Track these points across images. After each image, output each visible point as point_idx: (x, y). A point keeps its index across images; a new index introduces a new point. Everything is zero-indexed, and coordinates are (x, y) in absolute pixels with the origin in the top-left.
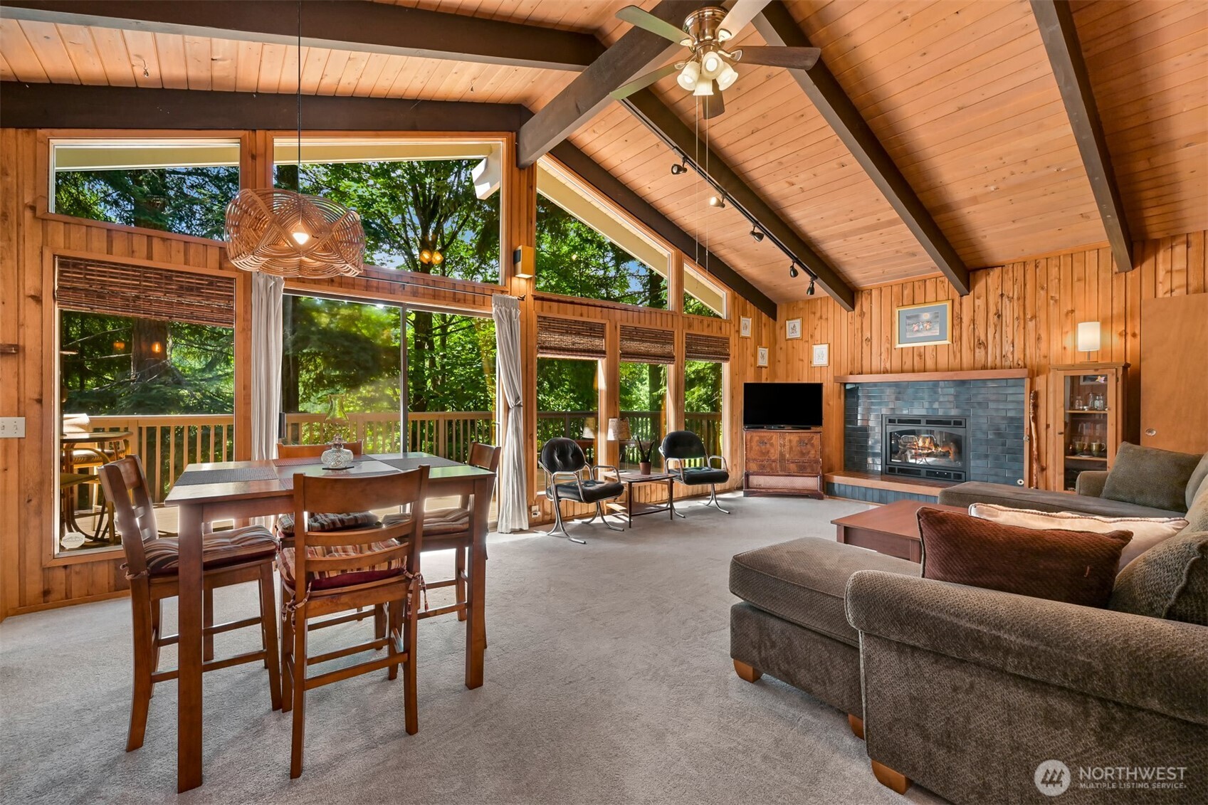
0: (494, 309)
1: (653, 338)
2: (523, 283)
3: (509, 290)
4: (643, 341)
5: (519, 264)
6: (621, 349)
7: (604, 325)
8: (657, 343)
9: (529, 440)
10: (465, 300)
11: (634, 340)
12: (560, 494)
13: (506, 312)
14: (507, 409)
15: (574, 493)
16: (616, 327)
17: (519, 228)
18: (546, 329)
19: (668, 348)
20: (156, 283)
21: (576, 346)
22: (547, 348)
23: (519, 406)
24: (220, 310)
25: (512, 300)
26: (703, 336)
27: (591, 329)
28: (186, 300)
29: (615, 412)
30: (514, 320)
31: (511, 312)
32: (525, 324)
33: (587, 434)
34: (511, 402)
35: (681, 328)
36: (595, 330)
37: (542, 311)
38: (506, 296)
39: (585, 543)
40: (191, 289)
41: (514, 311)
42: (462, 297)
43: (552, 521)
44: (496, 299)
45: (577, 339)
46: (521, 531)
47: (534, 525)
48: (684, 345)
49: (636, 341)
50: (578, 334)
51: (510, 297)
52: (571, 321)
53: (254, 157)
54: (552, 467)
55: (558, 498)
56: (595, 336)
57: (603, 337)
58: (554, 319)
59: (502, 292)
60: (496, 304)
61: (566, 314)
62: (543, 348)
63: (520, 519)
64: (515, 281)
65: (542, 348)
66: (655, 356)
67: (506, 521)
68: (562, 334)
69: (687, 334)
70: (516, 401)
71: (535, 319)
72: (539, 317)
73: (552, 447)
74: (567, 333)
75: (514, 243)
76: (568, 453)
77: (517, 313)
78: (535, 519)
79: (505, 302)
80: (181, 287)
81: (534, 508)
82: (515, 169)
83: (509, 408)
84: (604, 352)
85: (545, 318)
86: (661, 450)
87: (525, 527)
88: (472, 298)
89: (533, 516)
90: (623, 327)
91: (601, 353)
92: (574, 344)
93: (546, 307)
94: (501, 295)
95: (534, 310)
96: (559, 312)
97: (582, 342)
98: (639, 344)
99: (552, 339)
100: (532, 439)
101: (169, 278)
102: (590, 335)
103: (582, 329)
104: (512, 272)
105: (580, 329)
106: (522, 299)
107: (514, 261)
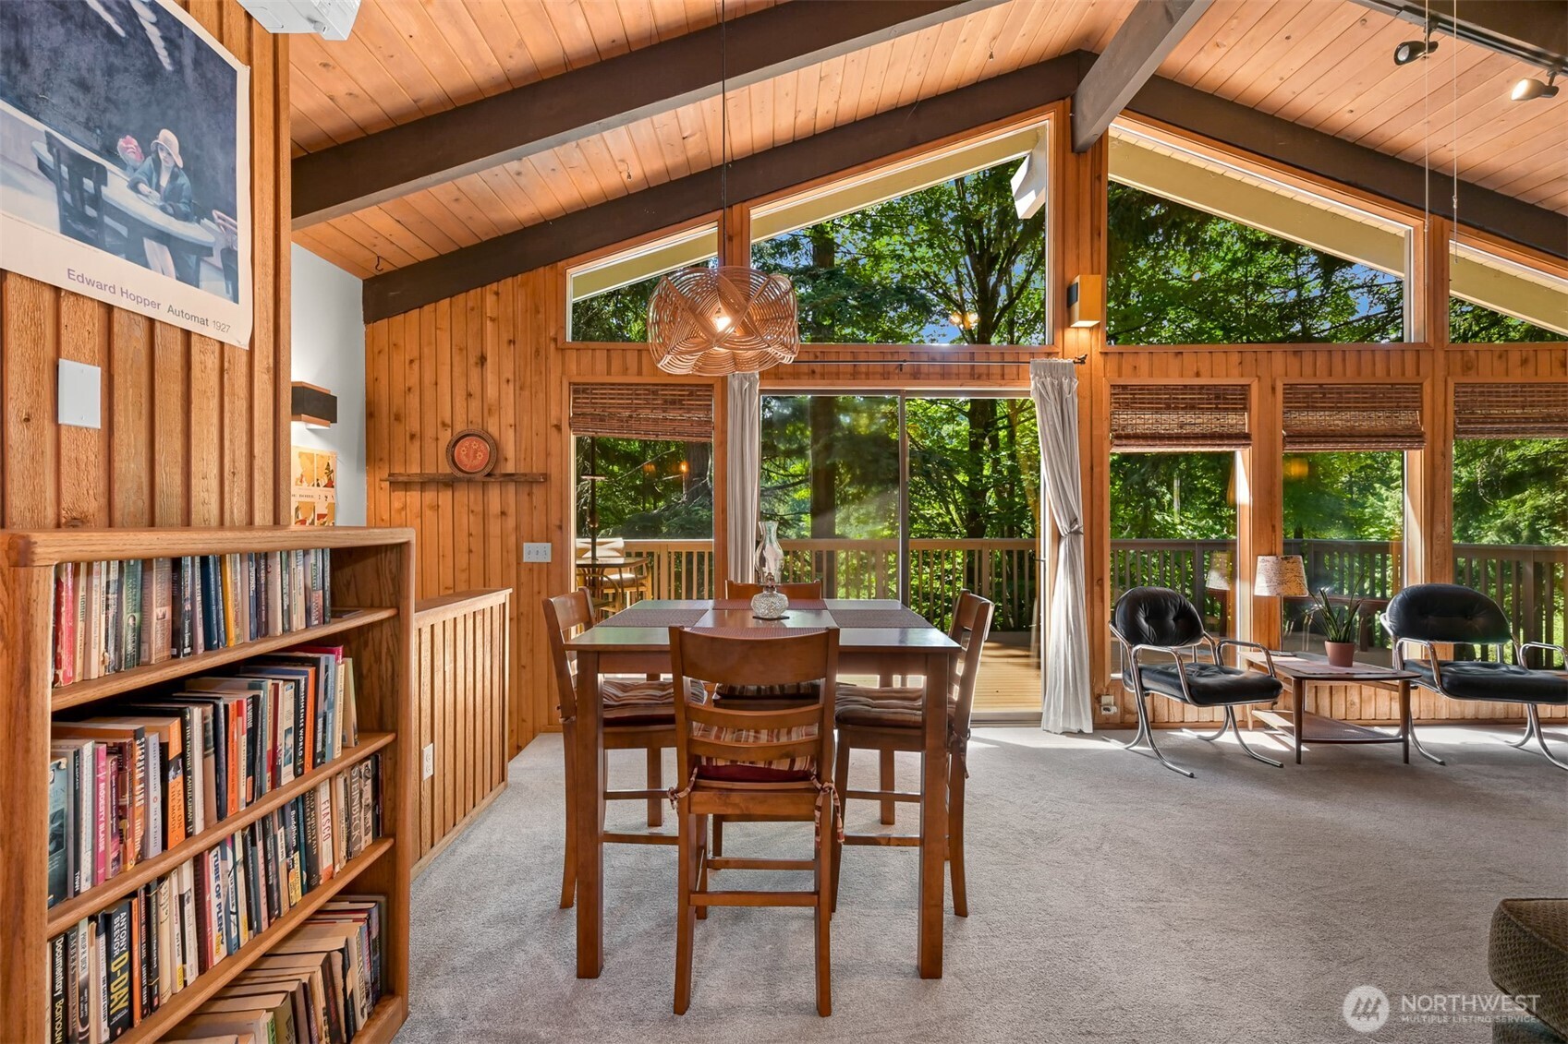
0: (1033, 383)
1: (1364, 400)
2: (1084, 335)
3: (1060, 350)
4: (1340, 409)
5: (1077, 306)
6: (1285, 428)
7: (1245, 389)
8: (1375, 409)
9: (1096, 589)
10: (988, 375)
11: (1315, 409)
12: (1147, 683)
13: (1053, 384)
14: (1057, 537)
15: (1171, 685)
16: (1273, 389)
17: (1078, 247)
18: (1127, 406)
19: (1404, 419)
20: (645, 399)
21: (1187, 430)
22: (1128, 437)
23: (1077, 533)
24: (700, 423)
25: (1064, 365)
26: (1511, 385)
27: (1217, 397)
28: (670, 415)
29: (1272, 543)
30: (1067, 396)
31: (1061, 385)
32: (1087, 402)
33: (1215, 581)
34: (1063, 527)
35: (1440, 374)
36: (1228, 399)
37: (1120, 375)
38: (1053, 360)
39: (1192, 776)
41: (1066, 382)
42: (984, 371)
43: (1134, 726)
44: (1036, 366)
45: (1188, 418)
46: (1081, 734)
47: (1103, 726)
48: (1451, 408)
49: (1323, 409)
50: (1191, 407)
51: (1061, 361)
52: (1175, 388)
53: (731, 239)
54: (1134, 635)
55: (1143, 689)
56: (1226, 410)
57: (1244, 409)
58: (1142, 388)
59: (1049, 355)
60: (1036, 375)
61: (1167, 376)
62: (1121, 437)
63: (1078, 714)
64: (1070, 335)
65: (1118, 437)
66: (1369, 436)
67: (1055, 715)
68: (1157, 411)
69: (1457, 385)
70: (1071, 525)
71: (1106, 391)
72: (1113, 386)
73: (1134, 604)
74: (1168, 407)
75: (1068, 276)
76: (1167, 613)
77: (1072, 385)
78: (1107, 718)
79: (1052, 369)
80: (666, 402)
81: (1105, 700)
82: (1070, 156)
83: (1060, 536)
84: (1247, 437)
85: (1124, 387)
86: (1385, 620)
87: (1088, 728)
88: (998, 371)
89: (1104, 713)
90: (1289, 388)
91: (1243, 438)
92: (1181, 426)
93: (1127, 368)
94: (1045, 360)
95: (1104, 375)
96: (1151, 375)
97: (1198, 421)
98: (1331, 416)
99: (1138, 421)
100: (1102, 587)
101: (655, 393)
102: (1216, 408)
103: (1199, 399)
104: (1065, 321)
105: (1194, 399)
106: (1082, 361)
107: (1069, 303)
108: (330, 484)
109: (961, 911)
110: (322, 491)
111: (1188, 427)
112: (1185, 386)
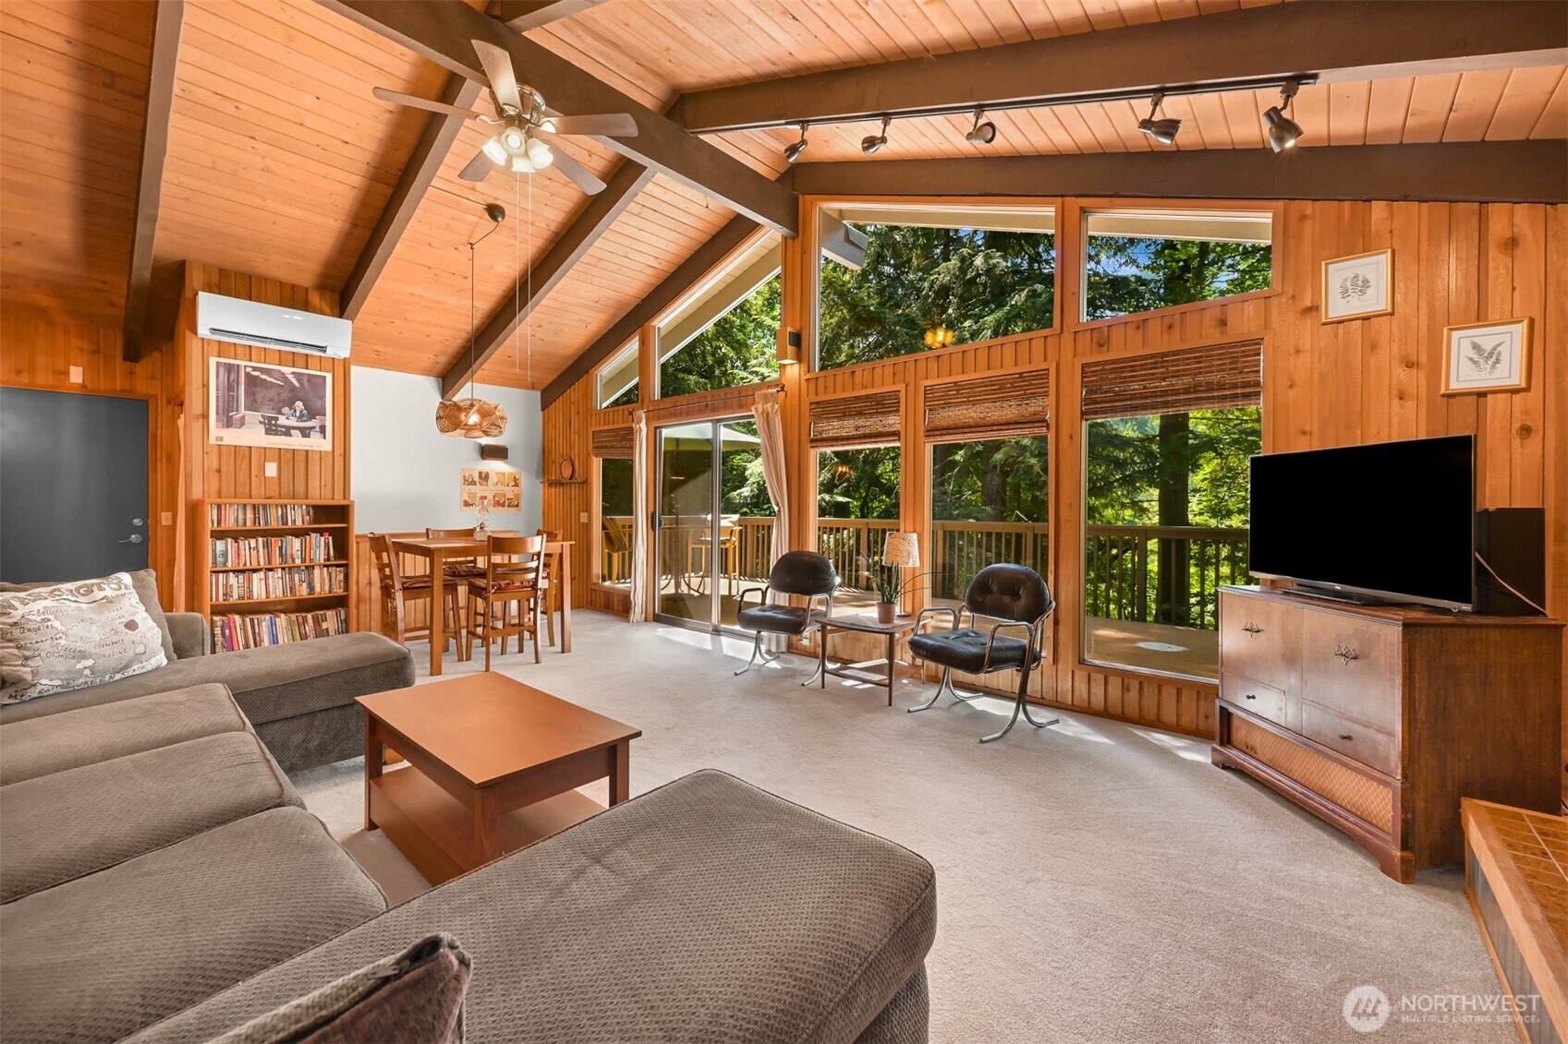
1: (992, 392)
4: (974, 403)
6: (926, 425)
7: (897, 394)
8: (1003, 399)
11: (953, 405)
16: (918, 391)
18: (819, 417)
19: (1034, 406)
20: (615, 437)
21: (861, 431)
25: (772, 394)
26: (1145, 357)
27: (877, 404)
28: (623, 445)
30: (771, 416)
31: (768, 408)
36: (884, 404)
37: (817, 394)
38: (768, 391)
41: (770, 406)
44: (758, 397)
45: (861, 422)
48: (1079, 390)
49: (959, 404)
50: (860, 414)
51: (771, 391)
52: (849, 399)
56: (885, 413)
57: (896, 411)
58: (829, 402)
60: (756, 403)
61: (845, 391)
62: (819, 440)
68: (839, 419)
69: (1087, 364)
71: (808, 408)
72: (811, 404)
74: (845, 415)
77: (774, 408)
79: (765, 397)
84: (898, 433)
85: (818, 403)
90: (928, 388)
92: (857, 428)
93: (821, 389)
95: (807, 396)
96: (836, 391)
97: (868, 424)
98: (967, 409)
99: (830, 427)
102: (877, 412)
103: (865, 406)
105: (861, 407)
106: (782, 389)
108: (516, 485)
110: (510, 488)
111: (861, 429)
112: (856, 397)
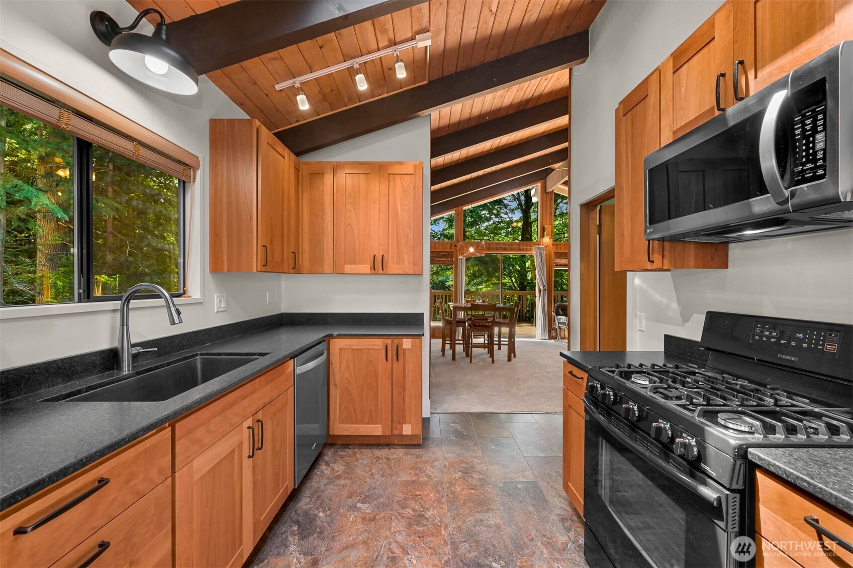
0: (534, 251)
2: (548, 240)
3: (541, 243)
5: (545, 233)
9: (550, 304)
10: (523, 250)
13: (539, 252)
14: (540, 291)
17: (546, 218)
18: (559, 257)
20: (437, 255)
22: (558, 265)
23: (545, 289)
24: (450, 261)
28: (443, 259)
30: (543, 255)
32: (548, 257)
34: (542, 288)
37: (557, 250)
38: (540, 246)
40: (444, 256)
41: (542, 252)
42: (522, 248)
44: (535, 248)
46: (545, 339)
47: (550, 338)
51: (541, 246)
53: (458, 215)
54: (558, 314)
55: (559, 327)
58: (562, 253)
59: (539, 244)
63: (544, 335)
64: (544, 240)
65: (556, 265)
67: (539, 335)
71: (553, 254)
72: (555, 253)
73: (558, 307)
75: (544, 224)
77: (544, 253)
78: (553, 336)
79: (539, 249)
80: (442, 256)
81: (552, 332)
82: (545, 194)
85: (558, 253)
87: (548, 338)
88: (526, 248)
89: (551, 334)
93: (558, 248)
94: (537, 246)
95: (552, 250)
96: (565, 250)
99: (561, 261)
100: (551, 303)
101: (439, 253)
104: (543, 236)
106: (547, 246)
107: (544, 231)
109: (515, 357)
